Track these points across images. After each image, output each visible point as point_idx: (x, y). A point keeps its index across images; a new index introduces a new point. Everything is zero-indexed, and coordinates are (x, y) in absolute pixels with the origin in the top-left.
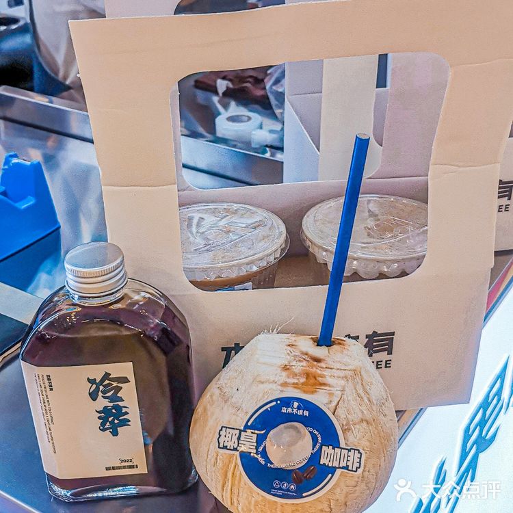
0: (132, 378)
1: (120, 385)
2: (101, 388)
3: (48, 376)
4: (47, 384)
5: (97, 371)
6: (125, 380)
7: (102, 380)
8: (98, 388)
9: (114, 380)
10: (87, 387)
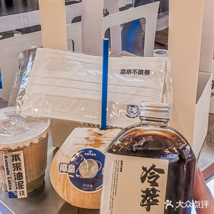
0: (166, 171)
1: (159, 175)
2: (148, 174)
3: (122, 161)
4: (120, 167)
5: (148, 162)
6: (161, 171)
7: (150, 170)
9: (157, 170)
10: (140, 173)
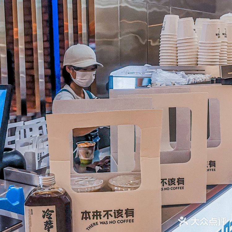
0: (55, 211)
1: (52, 213)
2: (46, 214)
3: (32, 210)
4: (31, 212)
5: (45, 208)
6: (53, 212)
7: (47, 211)
8: (45, 214)
9: (50, 211)
10: (42, 214)
